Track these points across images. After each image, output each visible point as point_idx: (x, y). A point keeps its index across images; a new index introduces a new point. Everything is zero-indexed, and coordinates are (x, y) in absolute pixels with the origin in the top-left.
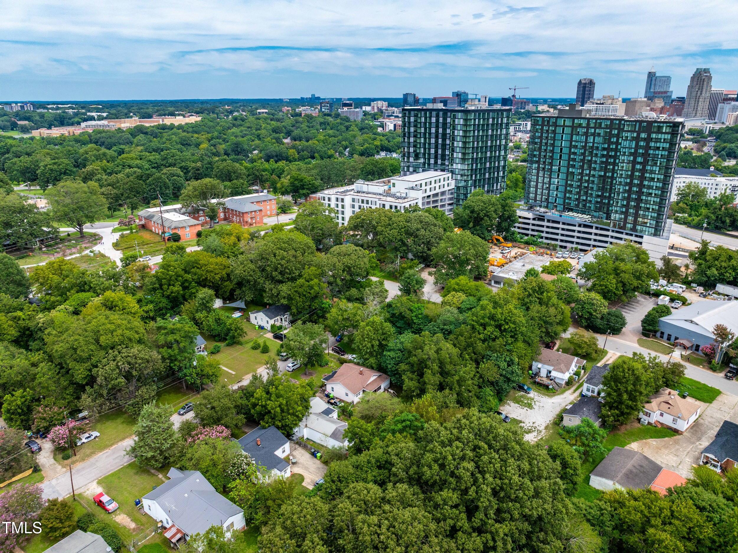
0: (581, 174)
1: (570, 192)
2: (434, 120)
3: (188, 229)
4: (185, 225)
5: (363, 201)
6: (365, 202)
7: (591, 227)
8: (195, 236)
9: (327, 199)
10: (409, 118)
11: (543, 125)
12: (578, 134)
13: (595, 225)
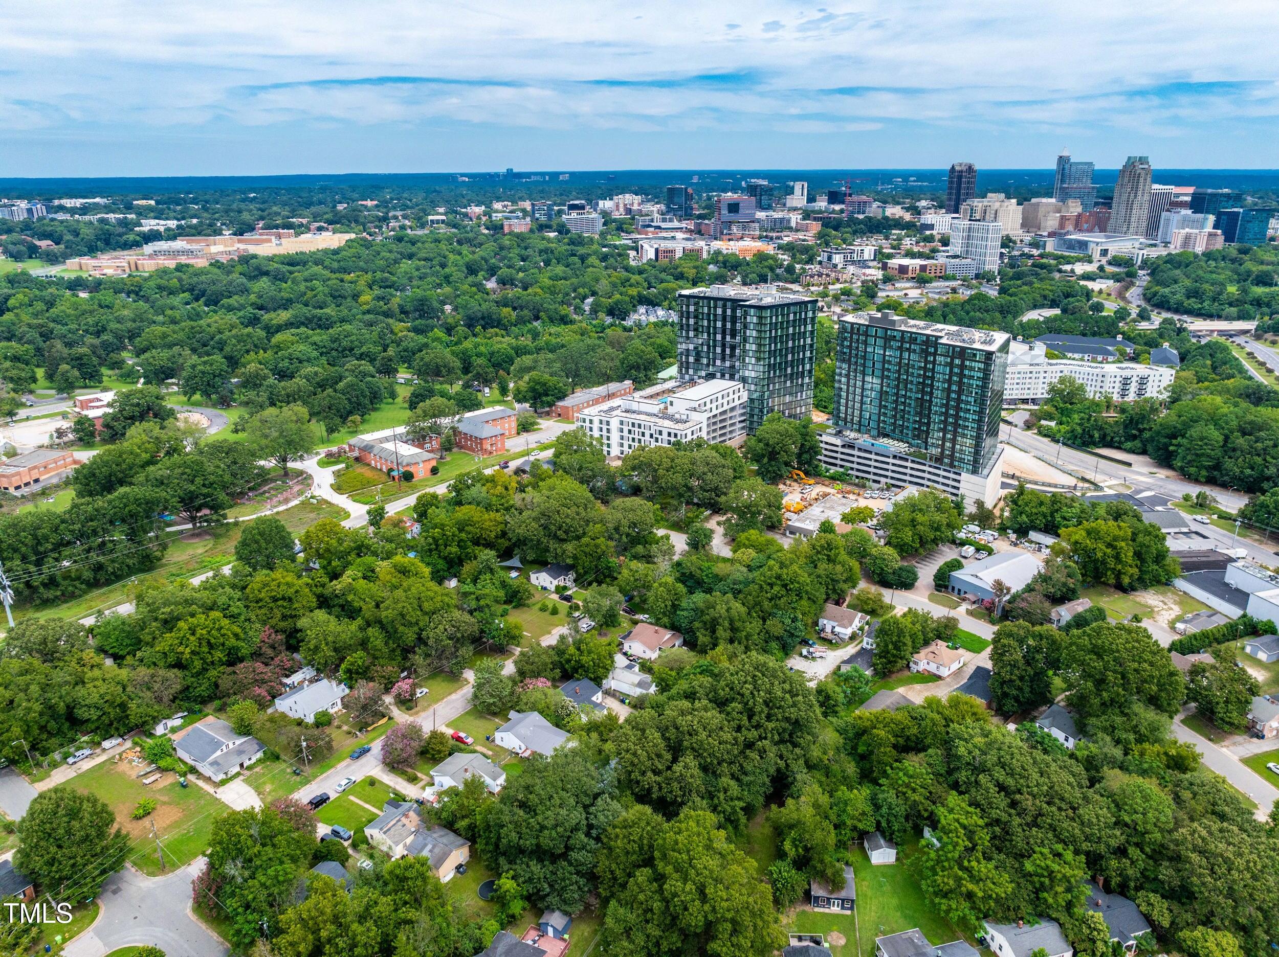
0: (897, 394)
1: (885, 414)
2: (719, 311)
3: (421, 465)
4: (418, 460)
5: (633, 425)
6: (636, 425)
7: (907, 460)
8: (429, 472)
9: (587, 421)
10: (688, 306)
11: (852, 333)
12: (891, 347)
13: (910, 458)
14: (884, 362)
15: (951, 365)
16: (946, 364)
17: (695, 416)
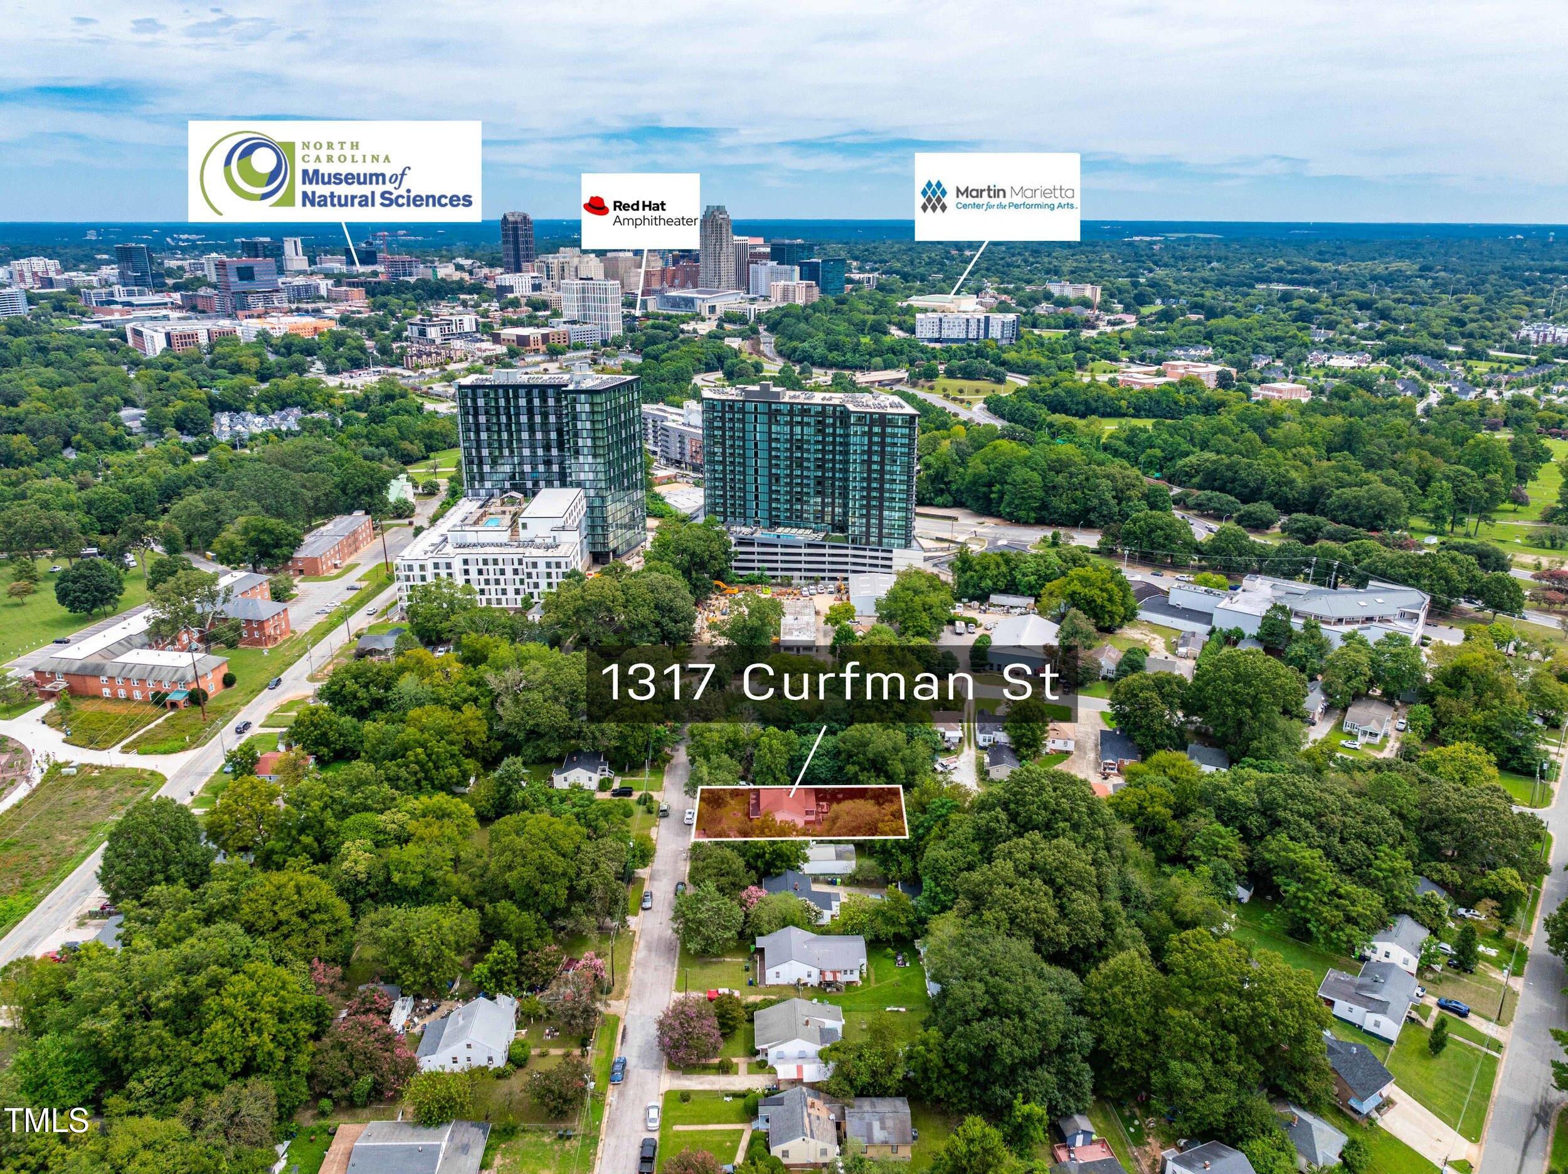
0: (790, 476)
1: (777, 500)
2: (523, 402)
3: (210, 677)
4: (204, 669)
5: (485, 562)
6: (490, 562)
7: (824, 547)
8: (221, 685)
9: (416, 568)
10: (474, 400)
11: (724, 412)
12: (777, 423)
13: (827, 544)
14: (770, 440)
15: (870, 434)
16: (864, 434)
17: (563, 537)
